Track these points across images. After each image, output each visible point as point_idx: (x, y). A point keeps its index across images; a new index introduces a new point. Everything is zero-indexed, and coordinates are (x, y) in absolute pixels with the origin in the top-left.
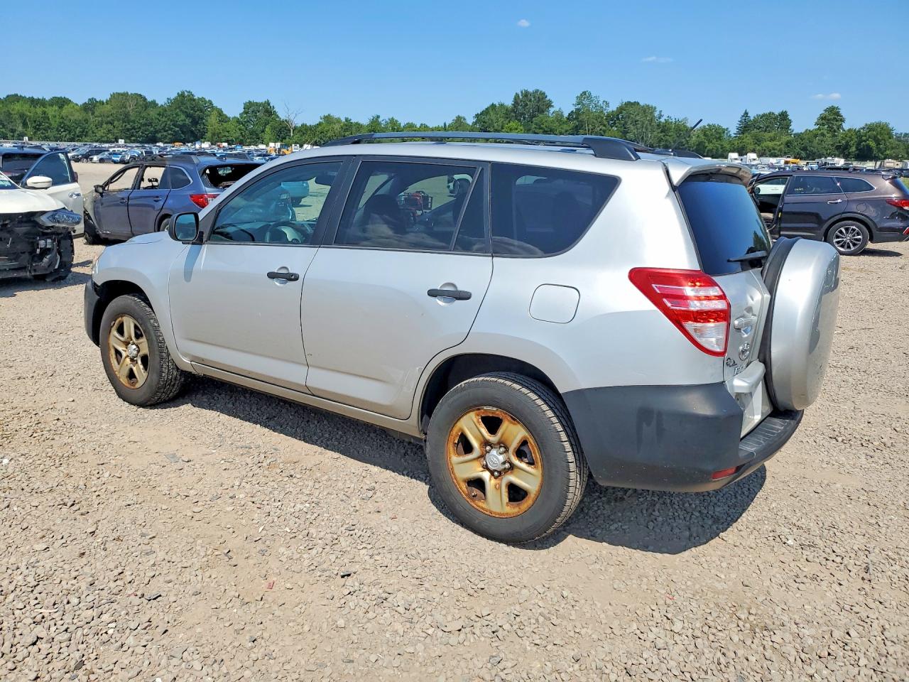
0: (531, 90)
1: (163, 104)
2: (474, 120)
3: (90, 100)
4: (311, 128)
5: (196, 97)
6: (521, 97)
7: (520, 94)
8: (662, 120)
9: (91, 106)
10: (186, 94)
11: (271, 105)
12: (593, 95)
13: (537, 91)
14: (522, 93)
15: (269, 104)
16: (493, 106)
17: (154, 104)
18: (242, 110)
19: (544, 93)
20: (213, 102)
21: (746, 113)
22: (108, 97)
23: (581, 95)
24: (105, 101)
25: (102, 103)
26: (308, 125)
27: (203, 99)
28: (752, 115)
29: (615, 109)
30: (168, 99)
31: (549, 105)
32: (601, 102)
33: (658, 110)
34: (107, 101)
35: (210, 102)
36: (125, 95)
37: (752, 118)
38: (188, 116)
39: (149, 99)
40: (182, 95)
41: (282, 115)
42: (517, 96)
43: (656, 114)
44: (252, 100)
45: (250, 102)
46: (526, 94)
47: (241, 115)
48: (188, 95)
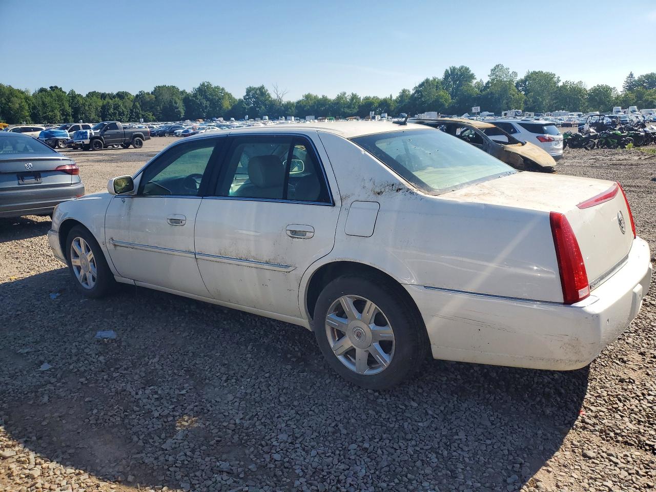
0: (458, 66)
1: (190, 92)
2: (413, 92)
3: (140, 92)
4: (293, 104)
5: (213, 86)
6: (450, 72)
7: (449, 69)
8: (560, 84)
9: (140, 97)
10: (206, 84)
11: (265, 88)
12: (505, 67)
13: (462, 67)
14: (450, 68)
15: (262, 87)
16: (427, 81)
17: (183, 92)
18: (245, 94)
19: (468, 69)
20: (225, 89)
21: (631, 75)
22: (153, 89)
23: (495, 68)
24: (150, 93)
25: (148, 94)
26: (292, 102)
27: (217, 88)
28: (636, 77)
29: (523, 78)
30: (194, 88)
31: (472, 77)
32: (510, 73)
33: (556, 76)
34: (152, 93)
35: (223, 89)
36: (164, 86)
37: (636, 78)
38: (207, 99)
39: (181, 89)
40: (203, 85)
41: (274, 96)
42: (447, 71)
43: (555, 79)
44: (251, 86)
45: (250, 88)
46: (453, 69)
47: (244, 97)
48: (208, 85)
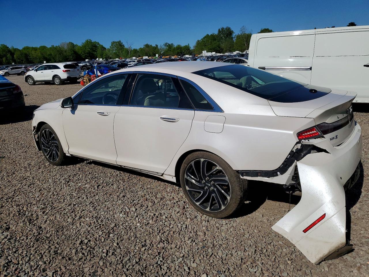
0: (225, 27)
1: (80, 45)
3: (52, 46)
5: (93, 41)
9: (52, 49)
15: (120, 41)
16: (208, 35)
17: (77, 45)
20: (99, 43)
22: (59, 45)
23: (242, 28)
25: (57, 47)
26: (136, 49)
27: (95, 42)
30: (82, 43)
31: (232, 32)
39: (75, 44)
40: (87, 41)
41: (126, 46)
42: (219, 30)
44: (114, 41)
46: (223, 29)
47: (110, 47)
48: (90, 41)
